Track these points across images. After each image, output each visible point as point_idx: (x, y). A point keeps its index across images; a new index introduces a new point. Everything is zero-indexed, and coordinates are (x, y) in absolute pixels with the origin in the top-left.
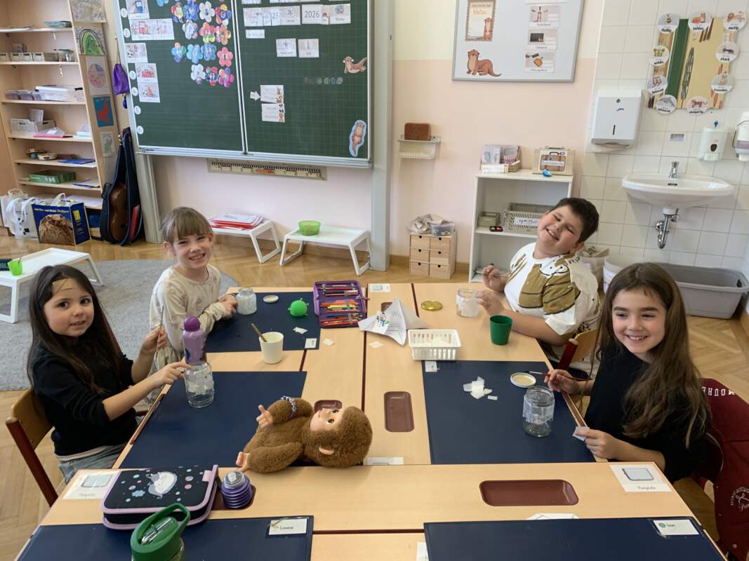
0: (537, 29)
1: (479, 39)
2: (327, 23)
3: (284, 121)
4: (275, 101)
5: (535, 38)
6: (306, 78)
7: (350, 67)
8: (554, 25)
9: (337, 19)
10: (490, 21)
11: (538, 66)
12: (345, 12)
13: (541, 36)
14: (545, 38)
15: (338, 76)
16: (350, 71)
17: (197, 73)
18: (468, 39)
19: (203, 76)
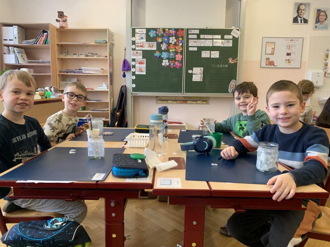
0: (289, 52)
1: (270, 54)
2: (223, 46)
3: (202, 81)
4: (199, 73)
5: (288, 54)
6: (213, 65)
7: (231, 61)
8: (294, 51)
9: (227, 45)
10: (274, 49)
11: (289, 63)
12: (230, 42)
13: (290, 54)
14: (291, 54)
15: (226, 64)
16: (231, 63)
17: (165, 63)
18: (266, 54)
19: (168, 64)
